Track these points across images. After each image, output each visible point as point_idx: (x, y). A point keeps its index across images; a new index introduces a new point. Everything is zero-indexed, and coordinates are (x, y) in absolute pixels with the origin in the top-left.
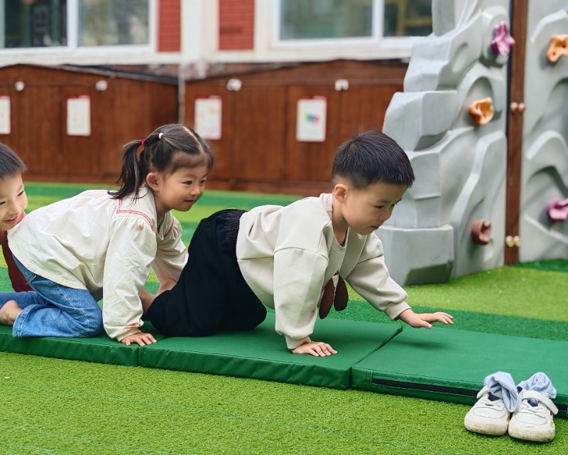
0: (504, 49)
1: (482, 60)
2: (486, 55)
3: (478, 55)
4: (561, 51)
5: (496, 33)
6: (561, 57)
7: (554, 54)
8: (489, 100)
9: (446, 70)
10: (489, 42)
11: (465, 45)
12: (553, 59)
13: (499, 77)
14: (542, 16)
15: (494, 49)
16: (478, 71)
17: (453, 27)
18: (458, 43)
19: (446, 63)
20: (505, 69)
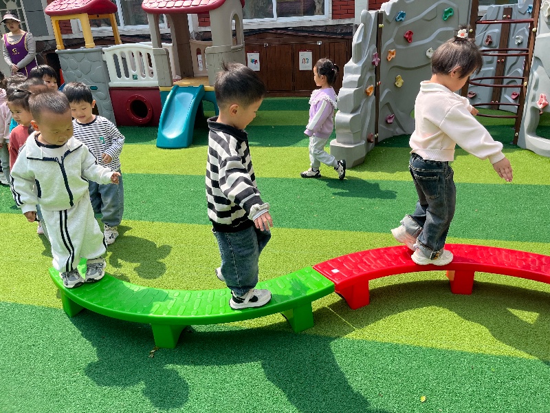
0: (377, 64)
3: (369, 68)
4: (392, 56)
5: (373, 57)
7: (390, 58)
8: (372, 86)
9: (360, 78)
10: (371, 61)
11: (365, 66)
14: (385, 43)
15: (374, 63)
16: (369, 74)
17: (361, 59)
19: (360, 76)
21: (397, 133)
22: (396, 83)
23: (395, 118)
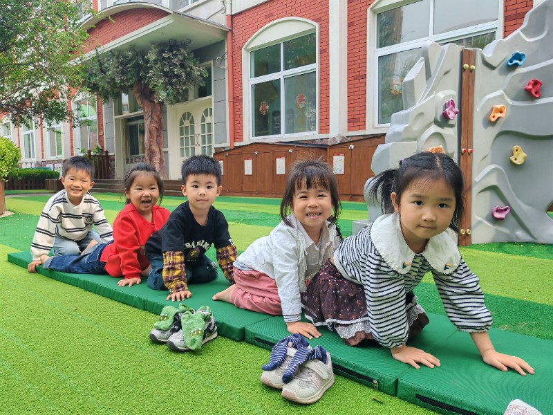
0: (453, 116)
1: (436, 122)
2: (439, 119)
3: (433, 120)
4: (499, 115)
5: (446, 106)
6: (499, 118)
7: (494, 117)
8: (441, 146)
9: (408, 130)
10: (440, 112)
11: (422, 114)
12: (493, 120)
13: (451, 133)
14: (485, 95)
15: (445, 117)
16: (434, 129)
17: (415, 104)
18: (416, 113)
19: (407, 125)
20: (456, 128)
21: (517, 237)
22: (512, 158)
23: (513, 213)
